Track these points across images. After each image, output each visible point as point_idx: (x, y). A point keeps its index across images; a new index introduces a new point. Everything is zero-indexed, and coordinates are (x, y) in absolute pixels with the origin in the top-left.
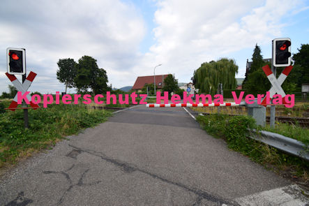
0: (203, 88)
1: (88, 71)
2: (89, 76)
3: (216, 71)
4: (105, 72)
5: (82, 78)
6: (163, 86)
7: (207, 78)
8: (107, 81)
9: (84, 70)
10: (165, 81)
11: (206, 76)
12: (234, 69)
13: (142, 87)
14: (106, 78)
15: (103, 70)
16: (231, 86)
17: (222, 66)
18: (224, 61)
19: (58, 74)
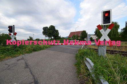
1: (52, 31)
2: (52, 33)
5: (50, 33)
6: (81, 36)
9: (50, 30)
10: (82, 34)
14: (58, 33)
15: (57, 30)
16: (115, 35)
19: (43, 32)
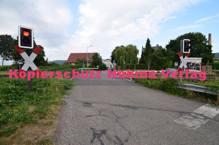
0: (119, 63)
3: (126, 52)
4: (42, 48)
6: (92, 61)
7: (121, 57)
8: (45, 56)
10: (93, 57)
11: (121, 55)
12: (137, 52)
13: (75, 61)
15: (40, 46)
16: (135, 62)
17: (130, 50)
18: (131, 46)
